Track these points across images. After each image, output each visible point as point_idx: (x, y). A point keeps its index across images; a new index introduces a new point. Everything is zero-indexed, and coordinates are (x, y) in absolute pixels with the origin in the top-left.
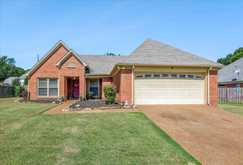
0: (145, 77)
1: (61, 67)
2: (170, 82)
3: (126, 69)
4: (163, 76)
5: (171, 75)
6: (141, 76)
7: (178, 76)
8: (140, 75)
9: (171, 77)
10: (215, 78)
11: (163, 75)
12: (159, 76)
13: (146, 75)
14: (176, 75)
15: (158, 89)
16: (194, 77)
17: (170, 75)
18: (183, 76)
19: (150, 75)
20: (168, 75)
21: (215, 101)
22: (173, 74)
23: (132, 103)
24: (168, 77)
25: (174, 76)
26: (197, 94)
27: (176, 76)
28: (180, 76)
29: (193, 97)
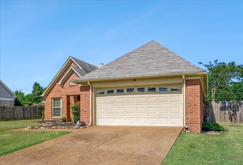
0: (108, 93)
1: (63, 85)
2: (135, 98)
3: (85, 85)
4: (127, 91)
5: (138, 89)
6: (103, 93)
7: (146, 89)
8: (101, 91)
9: (138, 92)
10: (196, 90)
11: (127, 89)
12: (123, 91)
13: (108, 91)
14: (144, 88)
15: (122, 107)
16: (168, 89)
17: (136, 89)
18: (152, 90)
19: (113, 91)
20: (133, 89)
21: (195, 122)
22: (139, 87)
23: (91, 123)
24: (133, 92)
25: (141, 90)
26: (172, 112)
27: (144, 90)
28: (149, 90)
29: (166, 117)
